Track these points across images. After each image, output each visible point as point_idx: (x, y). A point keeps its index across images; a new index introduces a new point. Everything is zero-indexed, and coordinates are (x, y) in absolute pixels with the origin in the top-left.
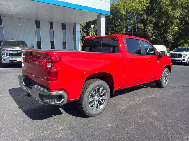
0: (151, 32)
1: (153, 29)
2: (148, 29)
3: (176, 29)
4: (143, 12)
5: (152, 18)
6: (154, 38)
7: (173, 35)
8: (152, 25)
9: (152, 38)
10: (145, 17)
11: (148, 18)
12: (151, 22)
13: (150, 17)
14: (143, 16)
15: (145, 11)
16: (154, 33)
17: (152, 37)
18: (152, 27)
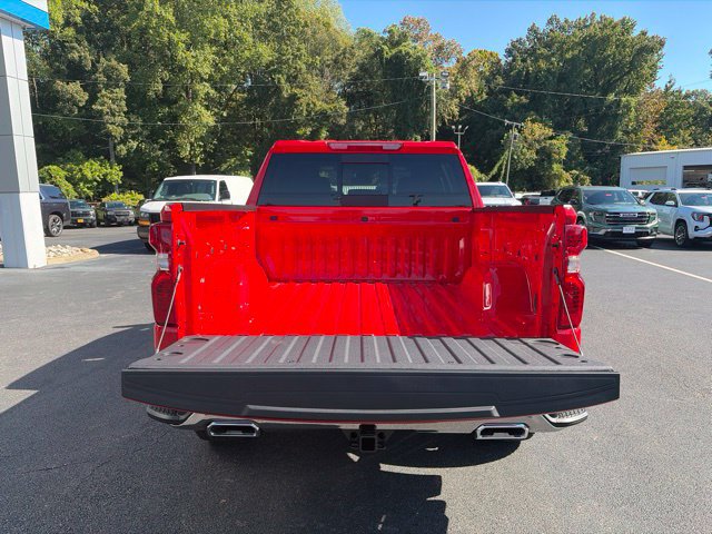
0: (118, 119)
1: (126, 109)
2: (105, 109)
3: (209, 119)
4: (70, 32)
5: (114, 63)
6: (134, 144)
7: (202, 139)
8: (120, 93)
9: (125, 145)
10: (82, 53)
11: (98, 62)
12: (113, 81)
13: (110, 60)
14: (73, 48)
15: (79, 31)
16: (131, 126)
17: (124, 141)
18: (123, 103)
